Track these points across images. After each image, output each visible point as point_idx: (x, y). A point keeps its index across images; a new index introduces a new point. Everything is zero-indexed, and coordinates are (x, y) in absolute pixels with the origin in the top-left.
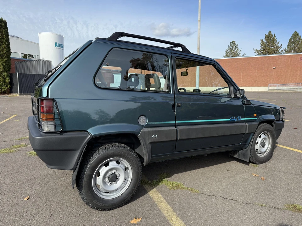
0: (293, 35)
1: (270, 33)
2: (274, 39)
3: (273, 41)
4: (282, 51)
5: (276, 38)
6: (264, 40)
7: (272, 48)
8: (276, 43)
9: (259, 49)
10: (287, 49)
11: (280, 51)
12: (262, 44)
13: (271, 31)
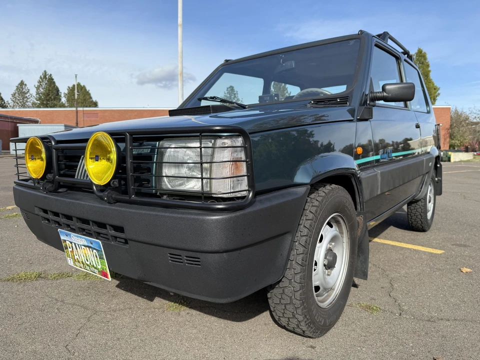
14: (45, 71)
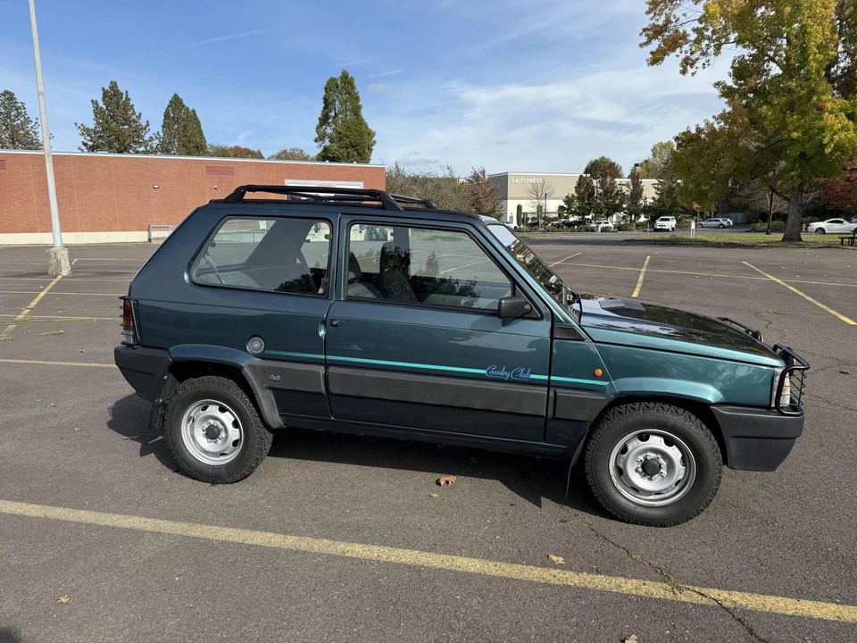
0: (171, 102)
1: (114, 85)
2: (127, 106)
3: (126, 110)
4: (151, 139)
5: (131, 102)
6: (101, 104)
7: (126, 127)
8: (134, 117)
9: (92, 127)
10: (162, 135)
11: (146, 138)
12: (98, 112)
13: (115, 83)
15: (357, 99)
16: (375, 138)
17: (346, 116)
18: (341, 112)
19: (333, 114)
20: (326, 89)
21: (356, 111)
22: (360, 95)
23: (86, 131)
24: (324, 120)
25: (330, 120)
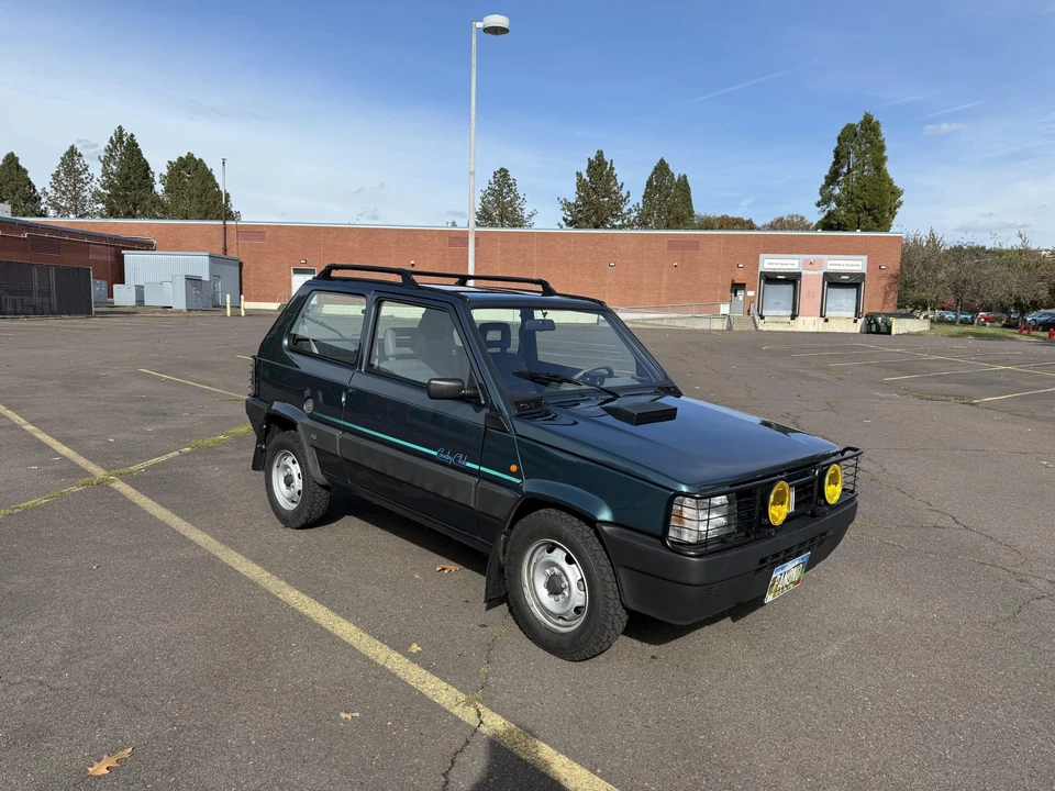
0: (656, 168)
1: (600, 154)
2: (611, 176)
3: (608, 181)
4: (630, 211)
5: (615, 172)
6: (585, 176)
7: (606, 199)
8: (615, 188)
9: (573, 201)
10: (641, 206)
11: (625, 211)
12: (581, 185)
13: (602, 152)
14: (120, 127)
15: (882, 148)
16: (901, 198)
17: (863, 172)
18: (855, 168)
19: (845, 170)
20: (839, 139)
21: (879, 164)
22: (886, 144)
23: (567, 206)
24: (832, 178)
25: (841, 178)
